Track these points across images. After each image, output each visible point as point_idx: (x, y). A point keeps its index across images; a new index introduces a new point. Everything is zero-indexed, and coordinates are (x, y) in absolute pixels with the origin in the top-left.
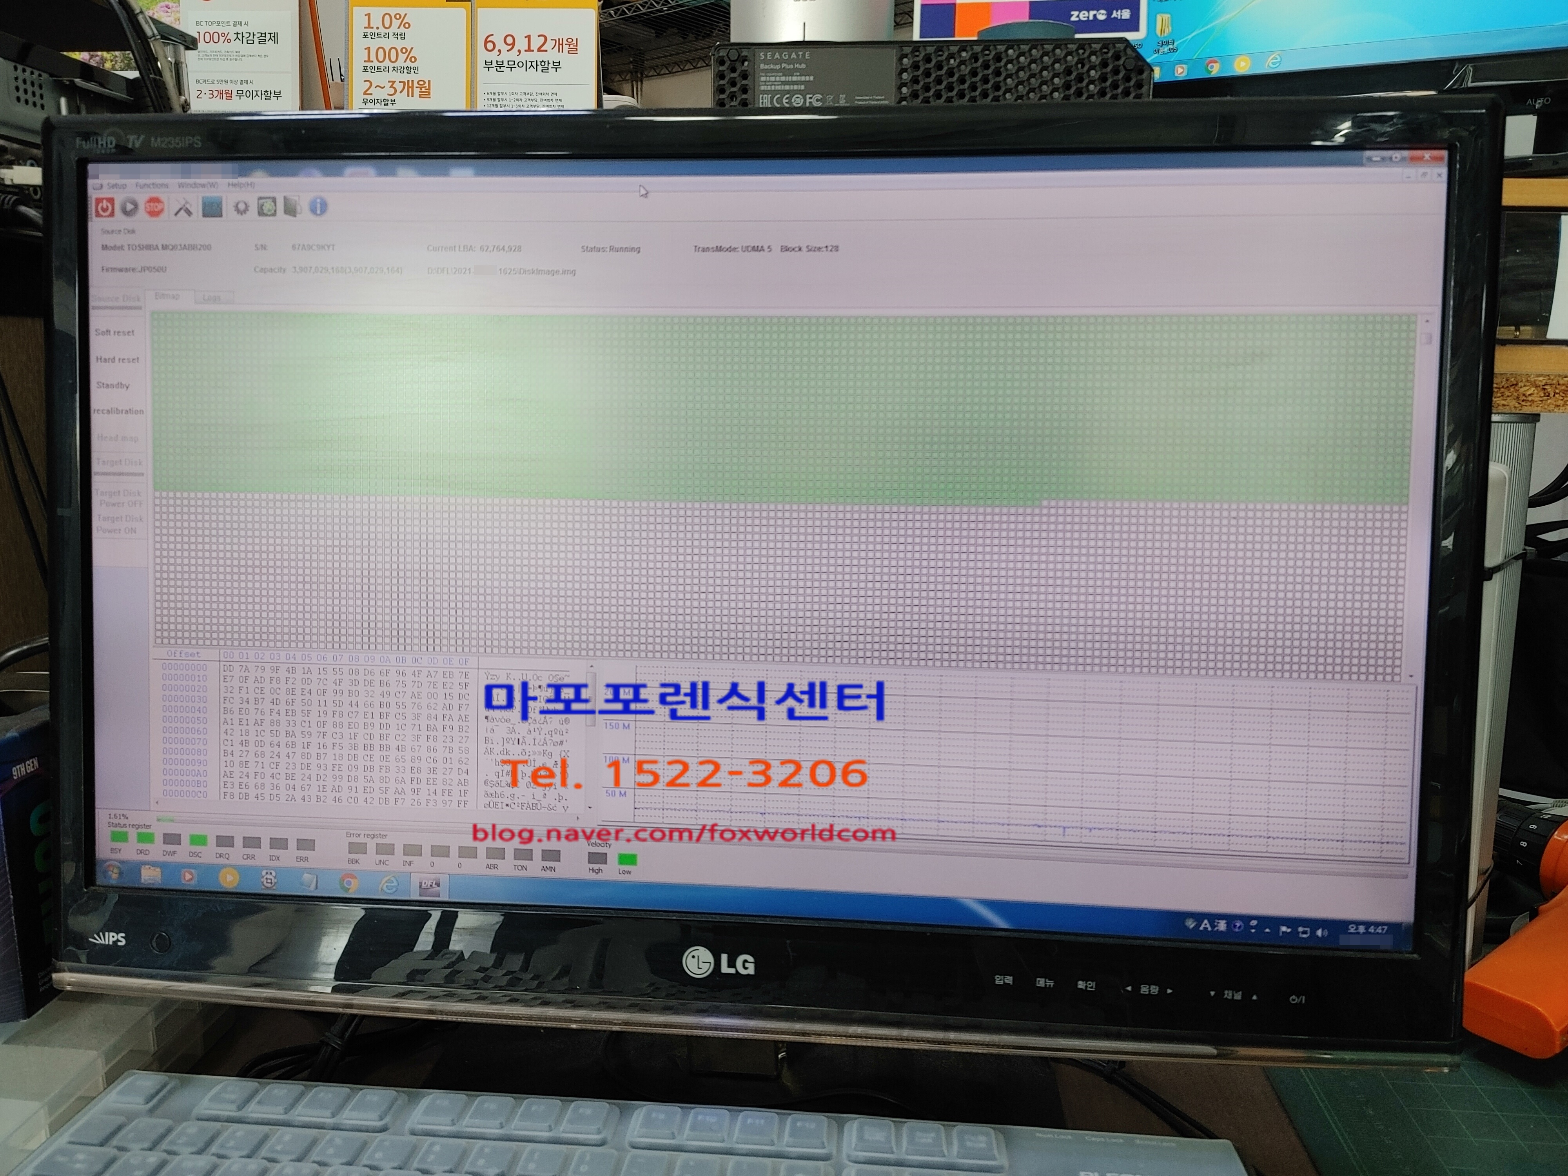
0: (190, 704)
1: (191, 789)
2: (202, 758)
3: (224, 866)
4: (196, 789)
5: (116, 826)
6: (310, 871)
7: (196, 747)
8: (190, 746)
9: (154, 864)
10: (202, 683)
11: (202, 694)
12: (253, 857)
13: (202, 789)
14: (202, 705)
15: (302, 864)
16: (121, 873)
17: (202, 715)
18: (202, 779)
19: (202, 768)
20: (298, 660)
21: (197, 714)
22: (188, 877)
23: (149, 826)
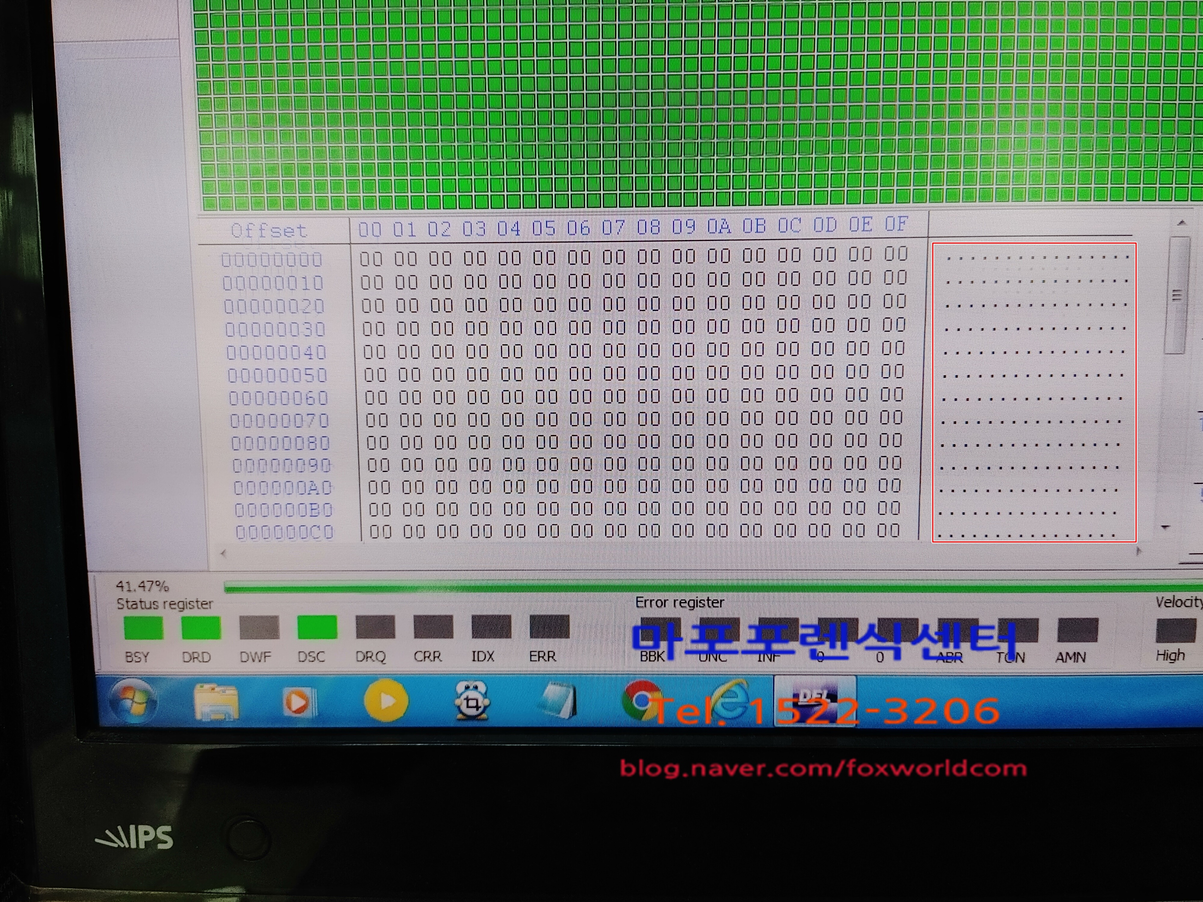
0: (288, 341)
1: (297, 521)
2: (319, 455)
3: (372, 679)
4: (309, 521)
5: (134, 605)
6: (559, 679)
7: (305, 433)
8: (293, 432)
9: (222, 681)
10: (312, 295)
11: (313, 318)
12: (436, 656)
13: (321, 521)
14: (314, 341)
15: (542, 667)
16: (151, 703)
17: (315, 364)
18: (321, 499)
19: (318, 477)
20: (526, 234)
21: (304, 362)
22: (297, 703)
23: (205, 604)
